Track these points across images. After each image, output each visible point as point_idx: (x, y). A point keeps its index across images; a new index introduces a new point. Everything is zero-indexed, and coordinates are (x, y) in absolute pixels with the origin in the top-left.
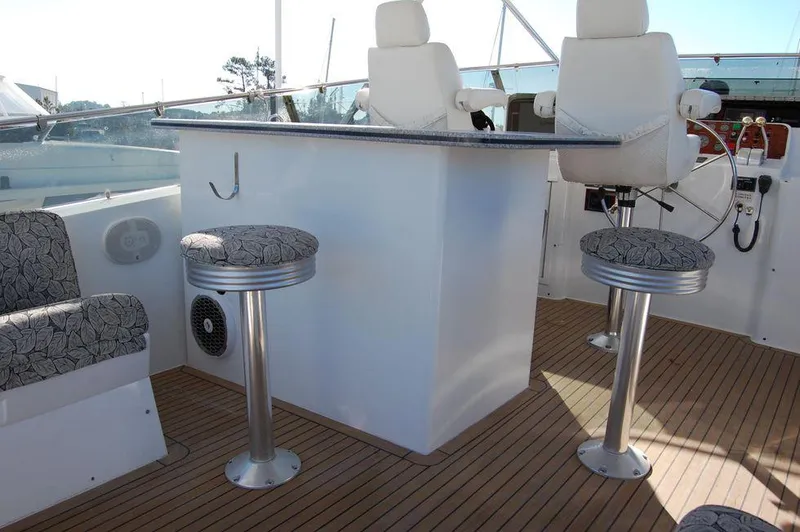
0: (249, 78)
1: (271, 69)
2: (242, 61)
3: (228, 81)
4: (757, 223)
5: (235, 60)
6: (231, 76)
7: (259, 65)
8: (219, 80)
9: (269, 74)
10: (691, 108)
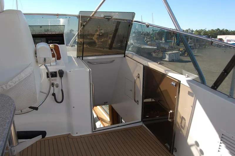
4: (62, 90)
10: (45, 59)
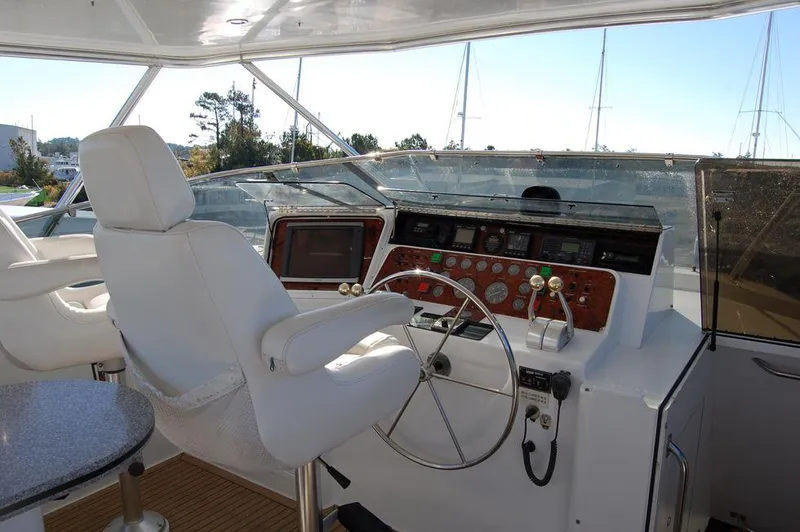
0: (222, 113)
1: (244, 104)
2: (215, 96)
3: (200, 117)
4: (554, 445)
5: (207, 95)
6: (204, 112)
7: (232, 99)
8: (192, 115)
9: (241, 108)
